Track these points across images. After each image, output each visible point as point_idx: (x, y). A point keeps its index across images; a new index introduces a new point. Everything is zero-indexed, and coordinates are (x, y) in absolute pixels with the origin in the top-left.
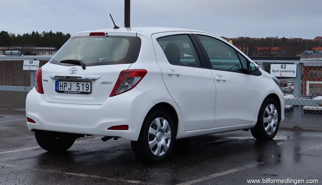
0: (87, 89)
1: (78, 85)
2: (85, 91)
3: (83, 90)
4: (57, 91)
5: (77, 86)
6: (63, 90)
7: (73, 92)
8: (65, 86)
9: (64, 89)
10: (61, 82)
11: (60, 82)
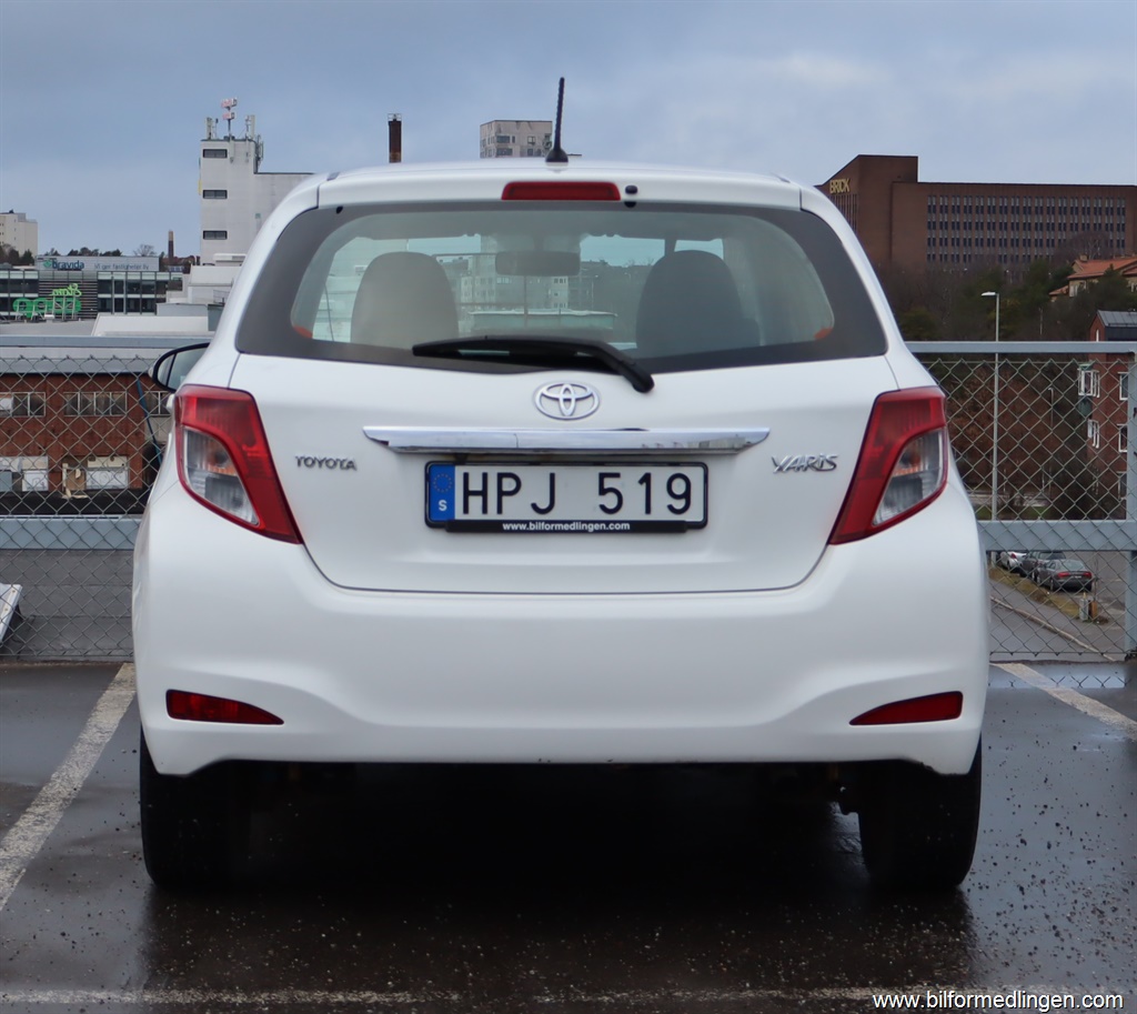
0: (679, 504)
1: (608, 483)
2: (660, 513)
3: (648, 510)
4: (441, 521)
5: (603, 491)
6: (492, 515)
7: (574, 527)
8: (501, 493)
9: (500, 510)
10: (476, 473)
11: (459, 471)
